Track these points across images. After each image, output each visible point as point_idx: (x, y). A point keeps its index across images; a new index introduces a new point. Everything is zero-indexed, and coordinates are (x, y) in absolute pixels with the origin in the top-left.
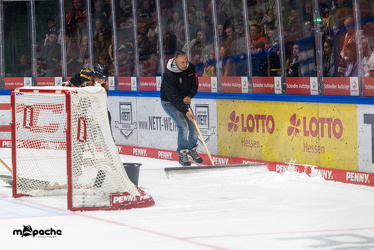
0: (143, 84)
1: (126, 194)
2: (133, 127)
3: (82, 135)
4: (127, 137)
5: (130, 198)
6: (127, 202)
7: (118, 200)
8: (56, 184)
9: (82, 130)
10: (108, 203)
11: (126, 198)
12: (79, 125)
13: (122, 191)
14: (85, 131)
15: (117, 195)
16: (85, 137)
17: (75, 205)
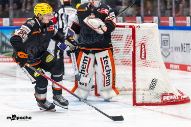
0: (177, 22)
1: (172, 94)
2: (170, 50)
3: (143, 55)
4: (166, 57)
5: (175, 97)
6: (172, 100)
7: (166, 98)
8: (123, 87)
9: (143, 52)
10: (159, 101)
11: (171, 97)
12: (141, 48)
13: (169, 92)
14: (145, 52)
15: (166, 95)
16: (145, 57)
17: (138, 101)
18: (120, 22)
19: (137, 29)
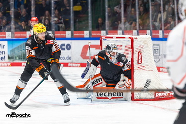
0: (165, 34)
2: (160, 56)
3: (140, 61)
4: (157, 62)
5: (165, 94)
7: (158, 95)
9: (140, 58)
10: (153, 97)
11: (162, 94)
12: (138, 55)
14: (141, 58)
15: (158, 92)
16: (141, 62)
17: (135, 97)
18: (120, 34)
19: (134, 40)
